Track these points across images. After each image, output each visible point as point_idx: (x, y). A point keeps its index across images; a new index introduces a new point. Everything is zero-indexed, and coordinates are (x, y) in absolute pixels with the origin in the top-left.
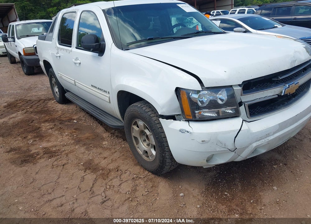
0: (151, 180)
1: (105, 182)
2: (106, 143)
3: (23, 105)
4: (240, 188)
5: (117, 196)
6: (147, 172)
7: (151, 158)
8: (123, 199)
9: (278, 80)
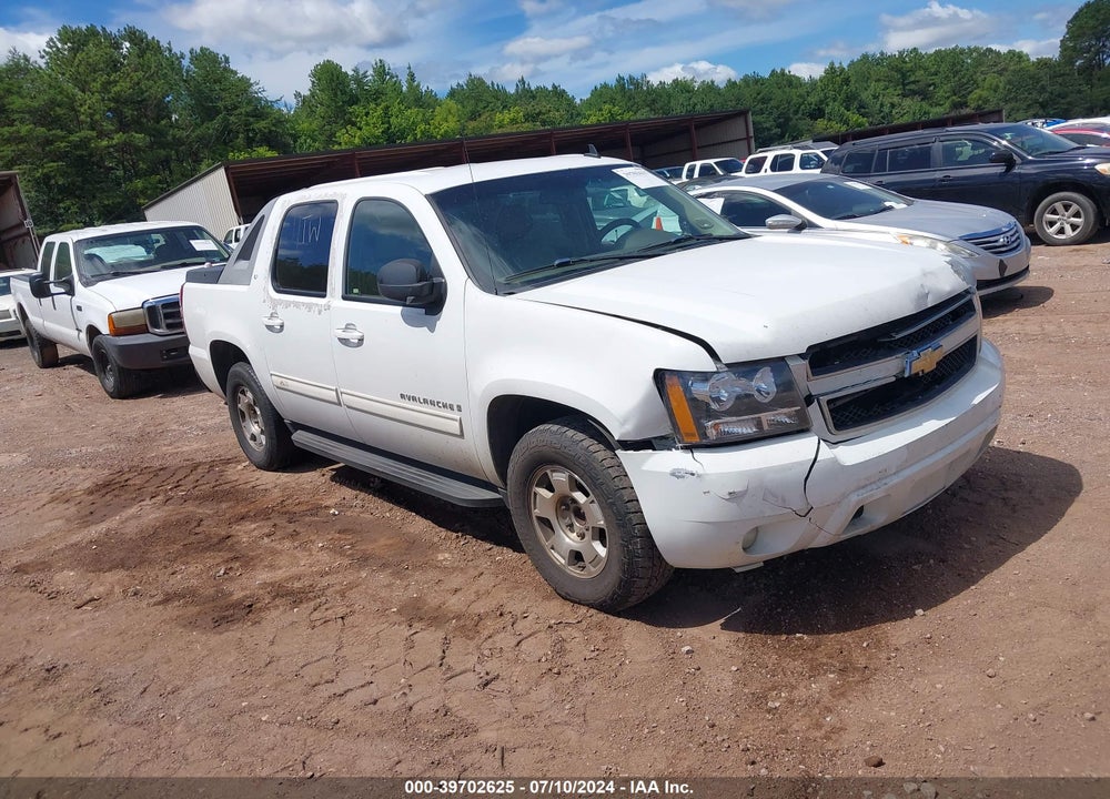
0: (599, 626)
1: (472, 644)
2: (447, 555)
3: (147, 482)
4: (833, 622)
5: (519, 669)
6: (583, 610)
7: (593, 569)
8: (535, 674)
9: (891, 342)
